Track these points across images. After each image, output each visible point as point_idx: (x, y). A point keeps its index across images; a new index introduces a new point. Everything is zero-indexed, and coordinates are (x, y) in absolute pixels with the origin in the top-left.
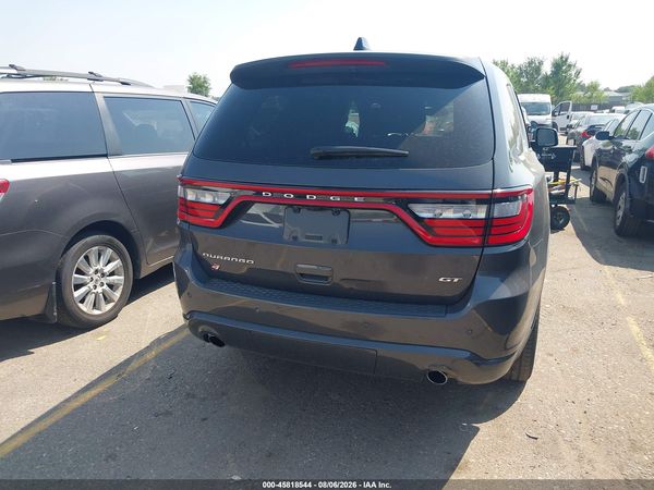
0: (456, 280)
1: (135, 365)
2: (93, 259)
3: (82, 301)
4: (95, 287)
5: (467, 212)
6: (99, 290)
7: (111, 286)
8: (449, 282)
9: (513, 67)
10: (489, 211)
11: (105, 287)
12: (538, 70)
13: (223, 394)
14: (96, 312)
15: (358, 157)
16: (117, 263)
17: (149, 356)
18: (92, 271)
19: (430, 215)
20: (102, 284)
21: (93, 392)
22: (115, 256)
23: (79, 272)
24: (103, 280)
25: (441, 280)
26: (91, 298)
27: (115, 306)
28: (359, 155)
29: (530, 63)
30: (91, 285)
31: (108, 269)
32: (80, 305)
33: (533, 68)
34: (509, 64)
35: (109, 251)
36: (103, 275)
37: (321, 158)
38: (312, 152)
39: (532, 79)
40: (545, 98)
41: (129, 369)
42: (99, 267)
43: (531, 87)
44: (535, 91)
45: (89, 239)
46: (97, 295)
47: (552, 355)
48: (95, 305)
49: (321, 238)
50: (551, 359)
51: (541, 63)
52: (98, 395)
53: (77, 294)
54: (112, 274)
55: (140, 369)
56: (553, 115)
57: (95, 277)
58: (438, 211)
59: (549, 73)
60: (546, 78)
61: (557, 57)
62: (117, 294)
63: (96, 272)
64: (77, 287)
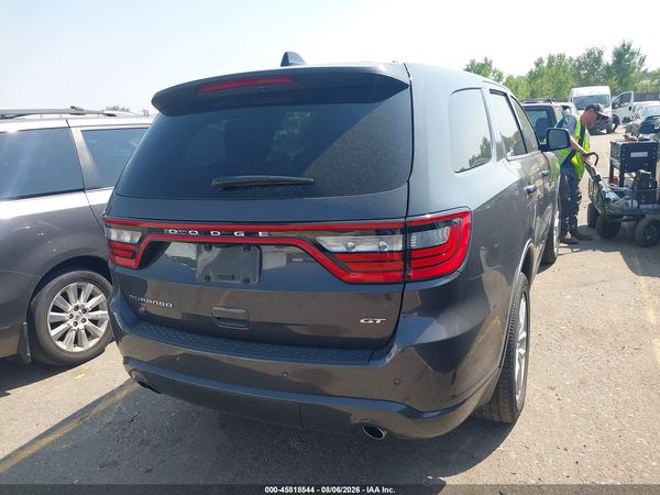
0: (378, 321)
1: (101, 407)
2: (72, 296)
3: (62, 339)
4: (76, 324)
5: (382, 243)
6: (81, 326)
7: (95, 322)
8: (372, 323)
9: (571, 59)
10: (406, 242)
11: (88, 323)
12: (598, 60)
13: (179, 439)
14: (78, 349)
15: (261, 186)
16: (99, 298)
17: (118, 397)
18: (71, 308)
19: (343, 249)
20: (84, 320)
21: (50, 438)
22: (97, 290)
23: (56, 309)
24: (84, 316)
25: (362, 321)
26: (72, 335)
27: (99, 343)
28: (263, 185)
29: (589, 54)
30: (71, 322)
31: (89, 305)
32: (60, 344)
33: (593, 59)
34: (567, 57)
35: (90, 287)
36: (85, 311)
37: (225, 189)
38: (214, 183)
39: (592, 71)
40: (604, 90)
41: (95, 411)
42: (78, 303)
43: (592, 79)
44: (597, 83)
45: (65, 276)
46: (78, 332)
47: (553, 389)
48: (76, 342)
49: (233, 277)
50: (552, 393)
51: (600, 53)
52: (52, 443)
53: (53, 333)
54: (96, 309)
55: (103, 413)
56: (614, 107)
57: (75, 314)
58: (350, 244)
59: (611, 63)
60: (608, 68)
61: (618, 46)
62: (102, 329)
63: (77, 308)
64: (54, 325)
